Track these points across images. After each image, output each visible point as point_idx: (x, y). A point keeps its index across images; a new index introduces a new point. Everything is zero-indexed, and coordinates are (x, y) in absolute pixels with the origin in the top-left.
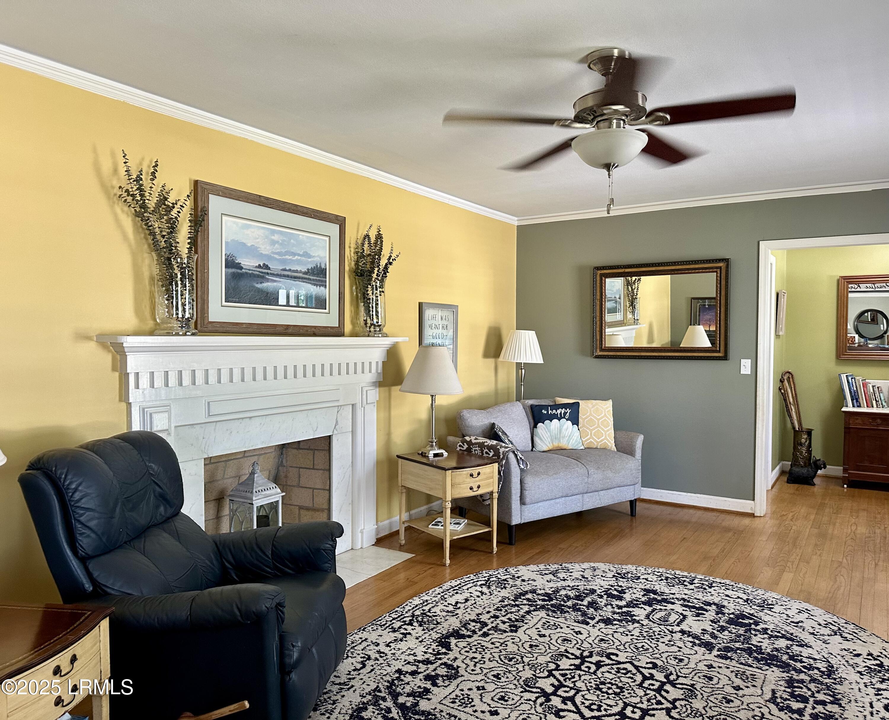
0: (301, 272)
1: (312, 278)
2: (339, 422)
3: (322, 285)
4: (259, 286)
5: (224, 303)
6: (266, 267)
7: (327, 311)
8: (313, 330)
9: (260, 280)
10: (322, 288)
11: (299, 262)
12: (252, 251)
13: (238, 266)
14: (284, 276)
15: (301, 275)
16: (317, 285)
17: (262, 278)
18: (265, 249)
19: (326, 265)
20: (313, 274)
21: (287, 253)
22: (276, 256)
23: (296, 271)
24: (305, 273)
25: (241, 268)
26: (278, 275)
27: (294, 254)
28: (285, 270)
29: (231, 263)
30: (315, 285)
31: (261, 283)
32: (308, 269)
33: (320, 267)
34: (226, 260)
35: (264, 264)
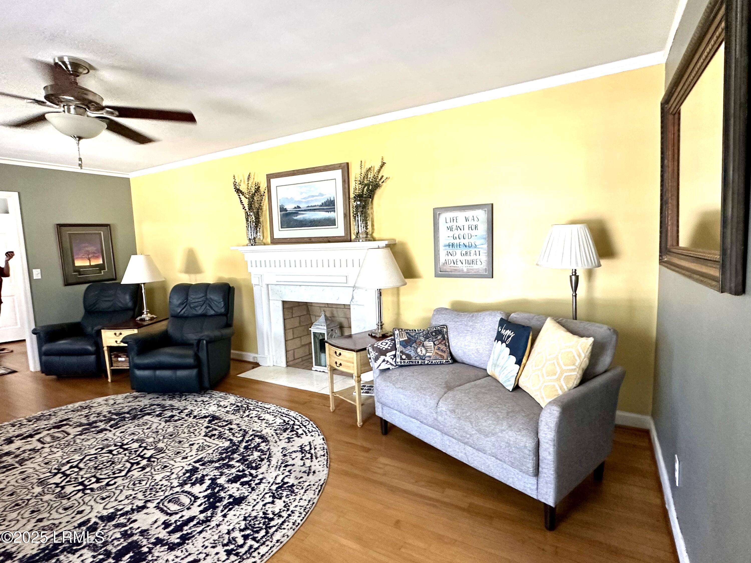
0: (318, 205)
1: (325, 208)
2: (354, 297)
3: (332, 211)
4: (295, 218)
5: (281, 229)
6: (299, 207)
7: (336, 226)
8: (328, 239)
9: (296, 215)
10: (332, 213)
11: (316, 200)
12: (291, 200)
13: (286, 210)
14: (308, 210)
15: (318, 207)
16: (328, 212)
17: (296, 213)
18: (298, 198)
19: (334, 198)
20: (326, 206)
21: (309, 197)
22: (304, 200)
23: (315, 206)
24: (321, 206)
25: (287, 211)
26: (305, 210)
27: (313, 196)
28: (308, 207)
29: (282, 209)
30: (327, 211)
31: (297, 216)
32: (322, 203)
33: (330, 200)
34: (280, 208)
35: (297, 206)
